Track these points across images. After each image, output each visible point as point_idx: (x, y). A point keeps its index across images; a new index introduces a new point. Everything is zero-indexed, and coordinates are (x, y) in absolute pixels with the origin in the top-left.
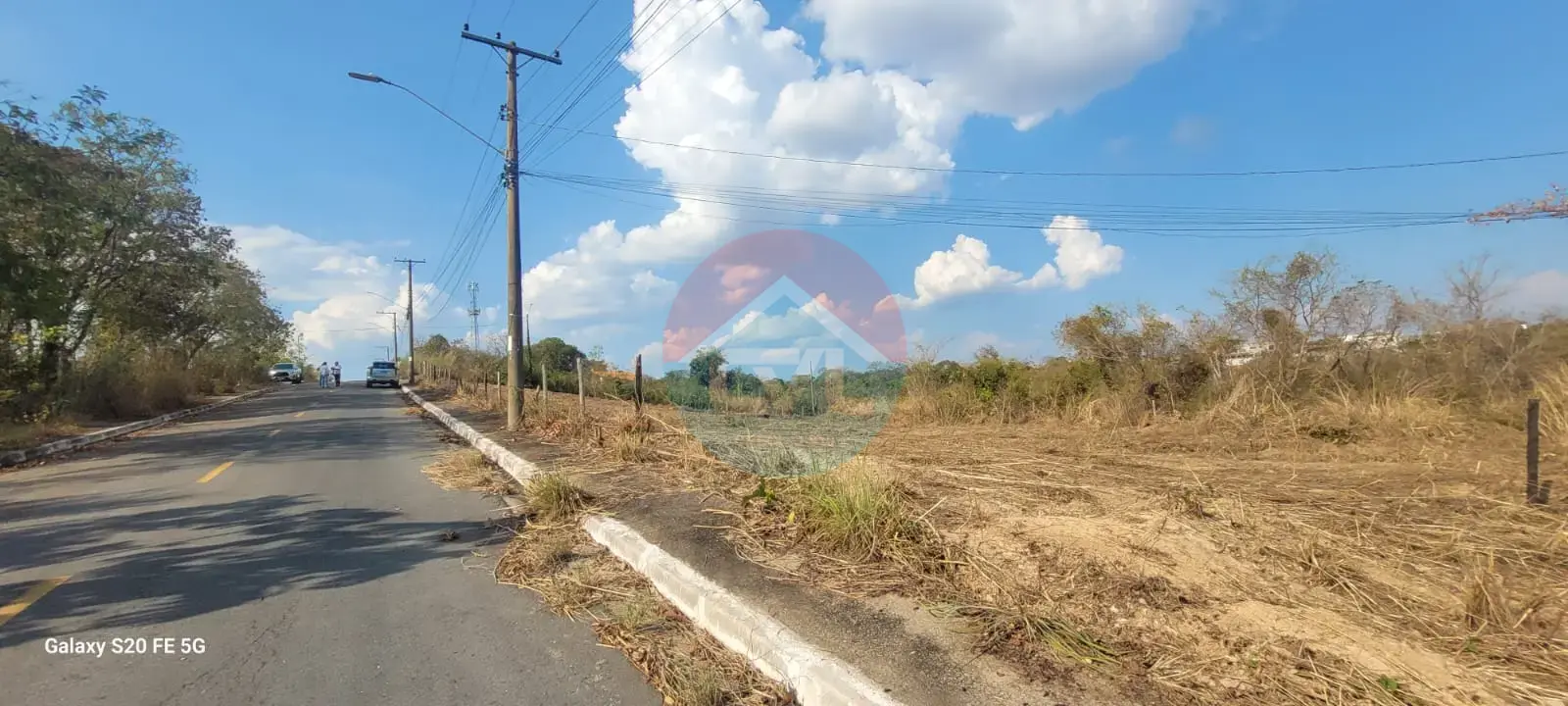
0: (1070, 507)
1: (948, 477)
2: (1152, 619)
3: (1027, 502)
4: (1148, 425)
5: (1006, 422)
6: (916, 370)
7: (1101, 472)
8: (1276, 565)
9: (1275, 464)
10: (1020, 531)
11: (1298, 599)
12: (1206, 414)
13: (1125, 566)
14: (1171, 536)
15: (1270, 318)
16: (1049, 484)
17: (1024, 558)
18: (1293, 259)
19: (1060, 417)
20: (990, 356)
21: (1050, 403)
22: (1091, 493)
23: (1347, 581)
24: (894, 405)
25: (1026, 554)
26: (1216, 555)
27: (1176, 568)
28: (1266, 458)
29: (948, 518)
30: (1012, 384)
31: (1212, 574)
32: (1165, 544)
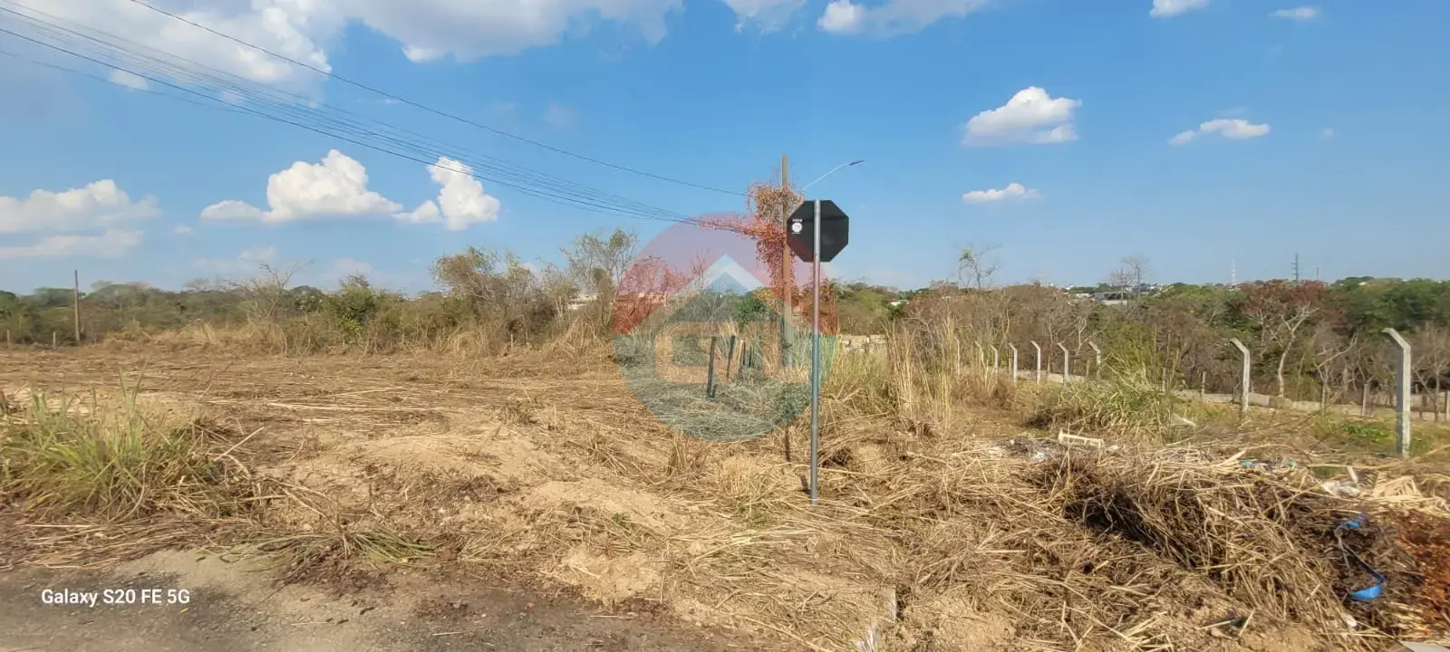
0: (420, 427)
1: (283, 410)
2: (474, 512)
3: (375, 427)
4: (506, 355)
5: (371, 353)
6: (262, 295)
7: (457, 395)
8: (571, 453)
9: (588, 382)
10: (358, 455)
11: (583, 475)
12: (549, 346)
13: (458, 472)
14: (502, 441)
15: (598, 275)
16: (403, 409)
17: (359, 481)
18: (613, 233)
19: (429, 348)
20: (359, 286)
21: (420, 334)
22: (444, 414)
23: (613, 457)
24: (224, 333)
25: (362, 476)
26: (533, 452)
27: (501, 466)
28: (585, 378)
29: (273, 454)
30: (381, 315)
31: (528, 467)
32: (496, 449)
